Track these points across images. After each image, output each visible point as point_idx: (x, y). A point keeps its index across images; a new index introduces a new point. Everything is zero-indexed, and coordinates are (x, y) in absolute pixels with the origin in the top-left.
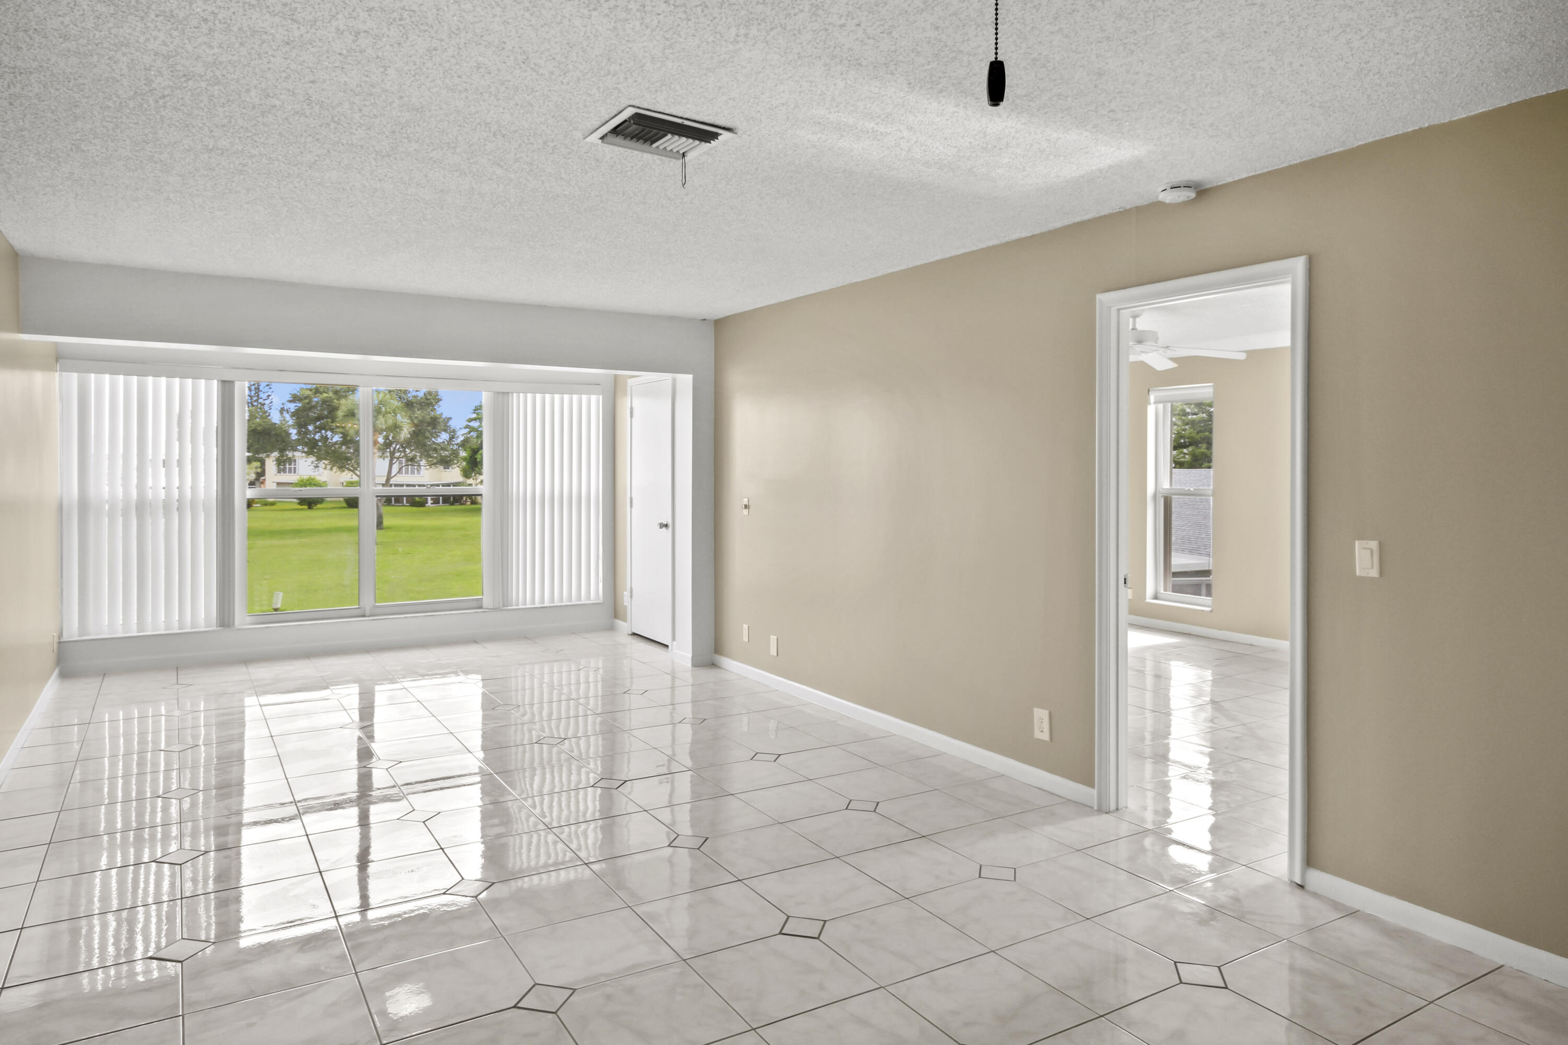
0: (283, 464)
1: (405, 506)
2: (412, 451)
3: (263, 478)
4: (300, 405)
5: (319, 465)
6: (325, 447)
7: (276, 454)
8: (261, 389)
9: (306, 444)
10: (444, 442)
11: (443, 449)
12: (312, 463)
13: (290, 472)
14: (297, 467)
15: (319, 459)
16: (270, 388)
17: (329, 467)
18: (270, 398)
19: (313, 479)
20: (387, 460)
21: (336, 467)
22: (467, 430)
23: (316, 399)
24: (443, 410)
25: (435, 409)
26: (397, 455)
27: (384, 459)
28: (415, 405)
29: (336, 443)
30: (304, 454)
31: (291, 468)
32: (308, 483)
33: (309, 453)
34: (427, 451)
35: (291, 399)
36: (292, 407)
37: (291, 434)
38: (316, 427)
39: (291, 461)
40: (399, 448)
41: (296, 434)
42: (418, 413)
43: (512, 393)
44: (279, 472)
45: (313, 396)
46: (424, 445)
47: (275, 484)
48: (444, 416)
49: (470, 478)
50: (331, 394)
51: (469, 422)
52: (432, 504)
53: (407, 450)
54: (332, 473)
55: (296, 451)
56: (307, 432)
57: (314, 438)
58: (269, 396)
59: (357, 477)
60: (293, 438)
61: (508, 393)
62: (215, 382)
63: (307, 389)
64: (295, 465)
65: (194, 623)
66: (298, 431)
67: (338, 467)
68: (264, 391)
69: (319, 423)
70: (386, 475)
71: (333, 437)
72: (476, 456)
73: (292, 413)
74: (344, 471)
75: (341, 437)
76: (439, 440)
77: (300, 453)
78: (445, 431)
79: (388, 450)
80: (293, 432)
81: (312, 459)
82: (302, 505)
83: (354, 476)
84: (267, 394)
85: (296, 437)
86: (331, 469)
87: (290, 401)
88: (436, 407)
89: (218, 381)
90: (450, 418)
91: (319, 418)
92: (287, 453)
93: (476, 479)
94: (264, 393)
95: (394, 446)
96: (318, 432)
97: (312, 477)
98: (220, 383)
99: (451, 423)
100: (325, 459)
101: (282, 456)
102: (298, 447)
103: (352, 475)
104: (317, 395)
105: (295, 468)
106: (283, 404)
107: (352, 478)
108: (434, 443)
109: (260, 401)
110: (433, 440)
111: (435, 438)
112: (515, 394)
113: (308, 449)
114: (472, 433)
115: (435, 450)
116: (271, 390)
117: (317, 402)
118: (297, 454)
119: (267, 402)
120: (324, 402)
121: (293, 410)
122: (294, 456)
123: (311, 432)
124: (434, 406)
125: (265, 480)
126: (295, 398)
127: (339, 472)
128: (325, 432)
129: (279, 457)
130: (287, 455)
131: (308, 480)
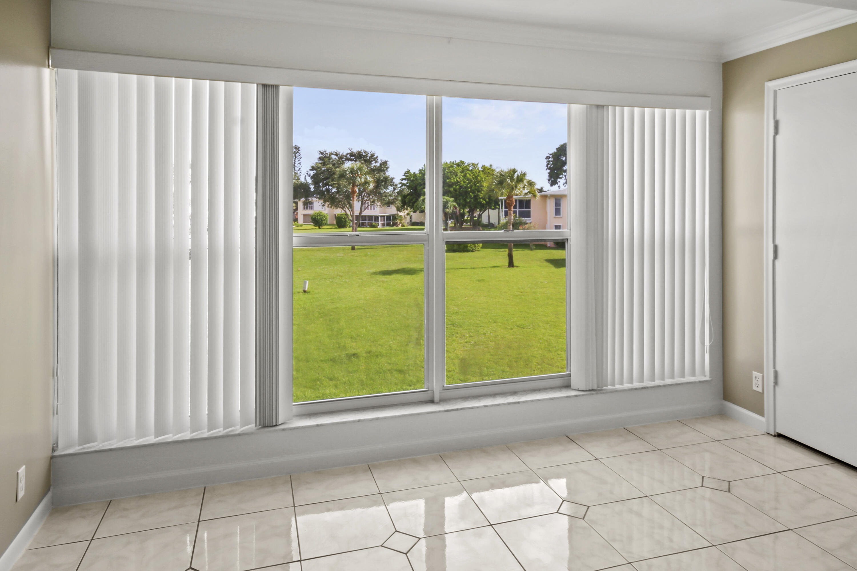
0: (307, 205)
1: (367, 227)
2: (373, 197)
3: (297, 212)
4: (315, 172)
5: (325, 205)
6: (328, 195)
7: (303, 199)
8: (296, 165)
9: (318, 194)
10: (390, 192)
11: (390, 196)
12: (321, 203)
13: (310, 209)
14: (313, 206)
15: (325, 201)
16: (300, 165)
17: (330, 206)
18: (300, 170)
19: (321, 213)
20: (360, 202)
21: (333, 206)
22: (401, 185)
23: (323, 169)
24: (390, 173)
25: (385, 173)
26: (365, 199)
27: (358, 201)
28: (375, 171)
29: (333, 193)
30: (317, 199)
31: (310, 207)
32: (318, 214)
33: (320, 199)
34: (381, 197)
35: (311, 169)
36: (312, 173)
37: (311, 188)
38: (323, 185)
39: (311, 203)
40: (366, 195)
41: (313, 188)
42: (377, 175)
43: (608, 106)
44: (304, 209)
45: (322, 167)
46: (380, 193)
47: (302, 215)
48: (390, 177)
49: (401, 212)
50: (331, 166)
51: (402, 180)
52: (381, 226)
53: (370, 196)
54: (331, 209)
55: (313, 197)
56: (319, 186)
57: (322, 190)
58: (299, 169)
59: (344, 211)
60: (312, 191)
61: (603, 106)
62: (254, 87)
63: (319, 163)
64: (312, 205)
65: (228, 423)
66: (314, 186)
67: (334, 206)
68: (297, 166)
69: (325, 181)
70: (359, 210)
71: (332, 189)
72: (405, 200)
73: (312, 176)
74: (337, 208)
75: (336, 189)
76: (388, 191)
77: (315, 198)
78: (391, 185)
79: (361, 196)
80: (312, 187)
81: (321, 201)
82: (315, 226)
83: (343, 211)
84: (298, 168)
85: (314, 190)
86: (331, 207)
87: (311, 170)
88: (386, 172)
89: (258, 85)
90: (394, 178)
91: (325, 179)
92: (309, 198)
93: (404, 213)
94: (297, 167)
95: (364, 194)
96: (325, 187)
97: (321, 211)
98: (260, 87)
99: (394, 181)
100: (328, 202)
101: (306, 200)
102: (315, 195)
103: (342, 210)
104: (324, 166)
105: (312, 207)
106: (307, 172)
107: (341, 212)
108: (385, 192)
109: (296, 171)
110: (385, 190)
111: (385, 189)
112: (610, 107)
113: (320, 196)
114: (403, 187)
115: (386, 196)
116: (300, 166)
117: (324, 170)
118: (314, 199)
119: (299, 172)
120: (328, 170)
121: (312, 175)
122: (312, 200)
123: (321, 187)
124: (385, 171)
125: (297, 213)
126: (313, 169)
127: (335, 209)
128: (328, 187)
129: (305, 200)
130: (309, 200)
131: (319, 213)
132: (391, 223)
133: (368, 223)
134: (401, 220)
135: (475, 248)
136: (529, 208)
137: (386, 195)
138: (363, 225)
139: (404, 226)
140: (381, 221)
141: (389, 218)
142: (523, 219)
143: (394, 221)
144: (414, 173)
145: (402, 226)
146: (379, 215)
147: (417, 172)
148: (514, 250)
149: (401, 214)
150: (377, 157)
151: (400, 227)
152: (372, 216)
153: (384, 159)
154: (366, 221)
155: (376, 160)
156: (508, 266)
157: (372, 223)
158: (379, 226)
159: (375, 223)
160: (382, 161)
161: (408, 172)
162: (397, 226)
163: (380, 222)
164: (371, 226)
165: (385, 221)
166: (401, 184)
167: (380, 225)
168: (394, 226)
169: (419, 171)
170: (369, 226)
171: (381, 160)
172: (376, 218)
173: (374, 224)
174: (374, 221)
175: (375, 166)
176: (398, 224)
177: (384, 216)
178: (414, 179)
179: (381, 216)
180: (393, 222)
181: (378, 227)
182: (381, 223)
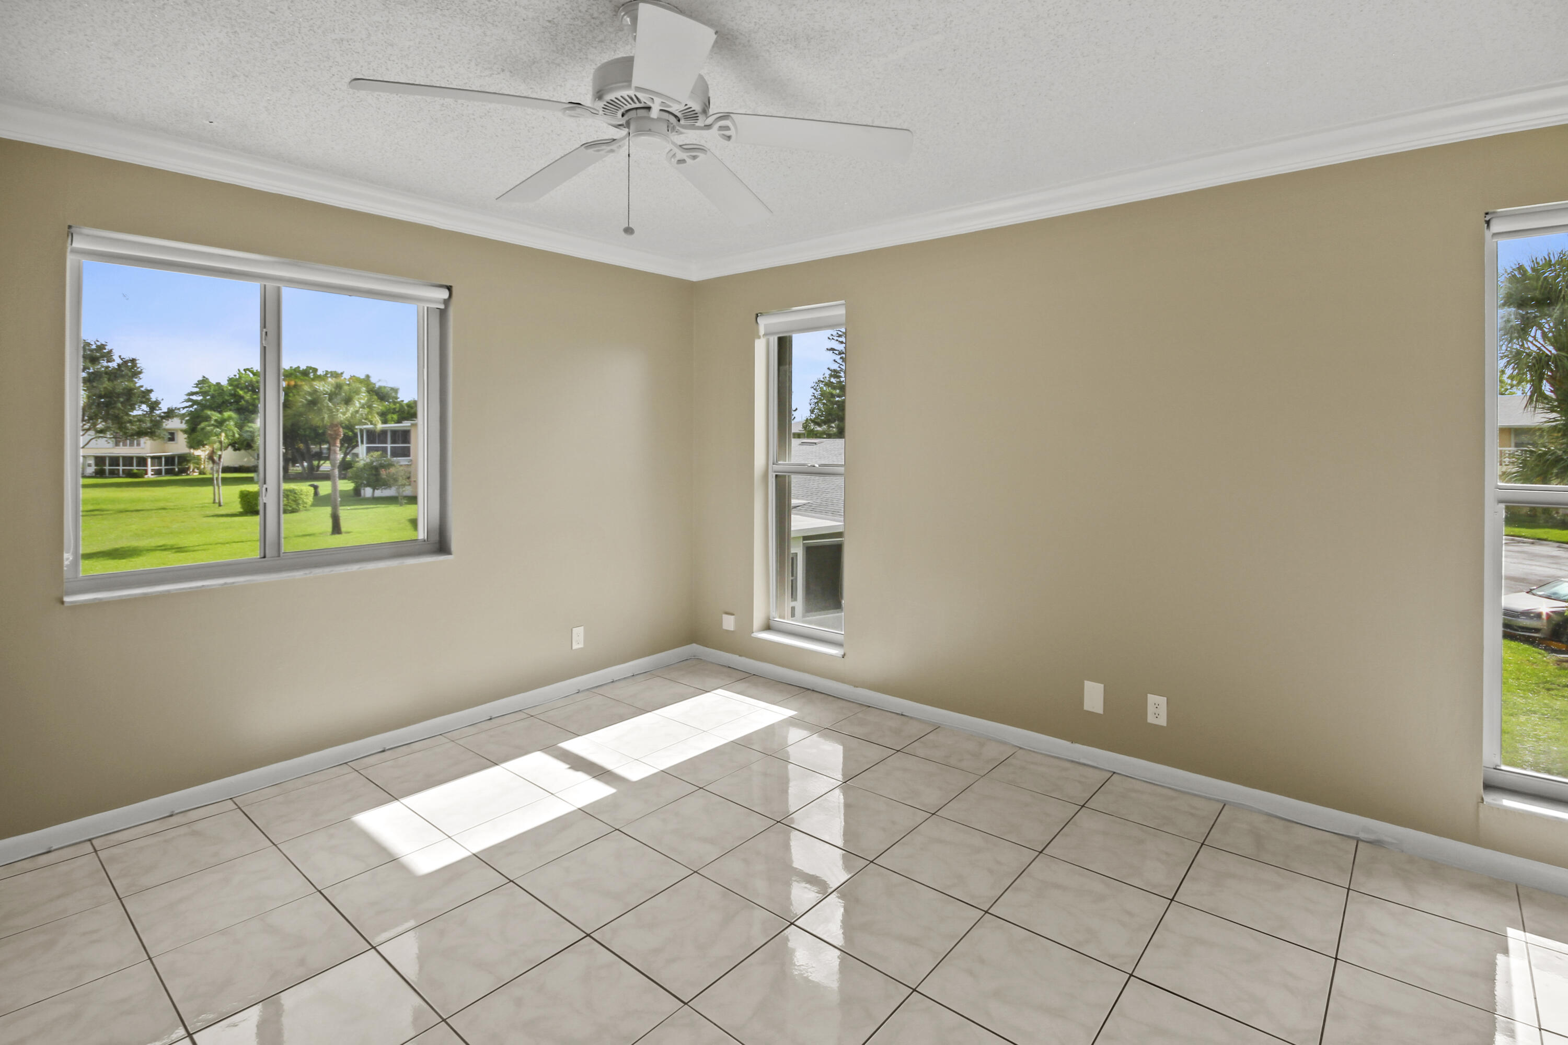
1: (121, 478)
88: (134, 379)
124: (132, 377)
132: (174, 469)
133: (123, 470)
134: (198, 464)
135: (298, 507)
136: (409, 443)
137: (131, 420)
138: (114, 474)
139: (204, 474)
140: (152, 466)
141: (170, 460)
142: (395, 458)
143: (181, 465)
144: (218, 384)
145: (200, 474)
146: (148, 455)
147: (224, 382)
148: (341, 508)
149: (197, 453)
150: (110, 351)
151: (196, 475)
152: (131, 458)
153: (128, 356)
154: (119, 465)
155: (109, 356)
156: (330, 533)
157: (132, 470)
158: (146, 474)
159: (137, 469)
160: (122, 359)
161: (204, 381)
162: (188, 475)
163: (150, 468)
164: (129, 474)
165: (161, 466)
166: (191, 402)
167: (150, 473)
168: (183, 474)
169: (228, 381)
170: (124, 476)
171: (120, 356)
172: (142, 461)
173: (135, 471)
174: (137, 466)
175: (107, 367)
176: (191, 470)
177: (159, 458)
178: (216, 394)
179: (153, 458)
180: (180, 467)
181: (146, 476)
182: (152, 470)
